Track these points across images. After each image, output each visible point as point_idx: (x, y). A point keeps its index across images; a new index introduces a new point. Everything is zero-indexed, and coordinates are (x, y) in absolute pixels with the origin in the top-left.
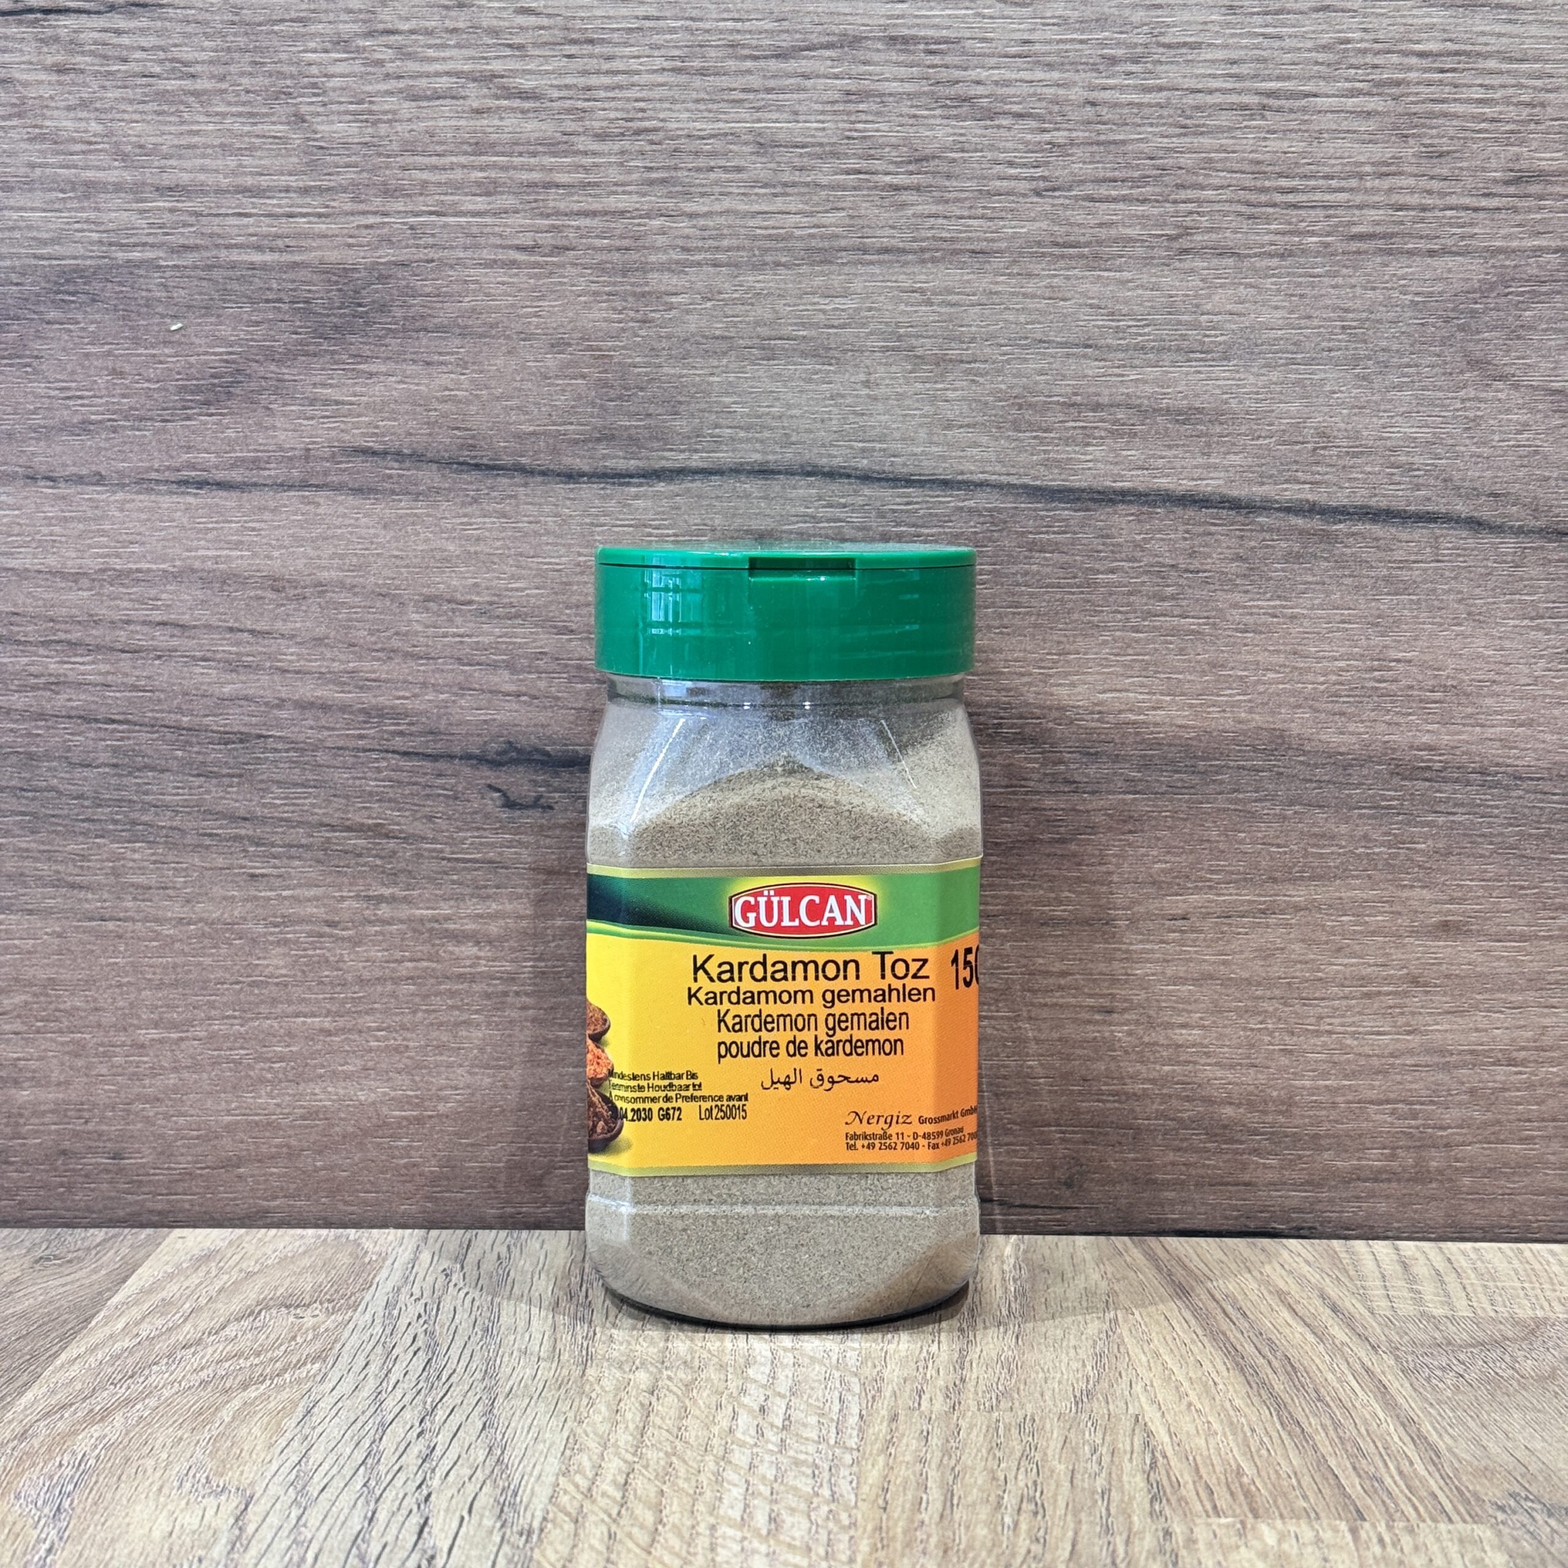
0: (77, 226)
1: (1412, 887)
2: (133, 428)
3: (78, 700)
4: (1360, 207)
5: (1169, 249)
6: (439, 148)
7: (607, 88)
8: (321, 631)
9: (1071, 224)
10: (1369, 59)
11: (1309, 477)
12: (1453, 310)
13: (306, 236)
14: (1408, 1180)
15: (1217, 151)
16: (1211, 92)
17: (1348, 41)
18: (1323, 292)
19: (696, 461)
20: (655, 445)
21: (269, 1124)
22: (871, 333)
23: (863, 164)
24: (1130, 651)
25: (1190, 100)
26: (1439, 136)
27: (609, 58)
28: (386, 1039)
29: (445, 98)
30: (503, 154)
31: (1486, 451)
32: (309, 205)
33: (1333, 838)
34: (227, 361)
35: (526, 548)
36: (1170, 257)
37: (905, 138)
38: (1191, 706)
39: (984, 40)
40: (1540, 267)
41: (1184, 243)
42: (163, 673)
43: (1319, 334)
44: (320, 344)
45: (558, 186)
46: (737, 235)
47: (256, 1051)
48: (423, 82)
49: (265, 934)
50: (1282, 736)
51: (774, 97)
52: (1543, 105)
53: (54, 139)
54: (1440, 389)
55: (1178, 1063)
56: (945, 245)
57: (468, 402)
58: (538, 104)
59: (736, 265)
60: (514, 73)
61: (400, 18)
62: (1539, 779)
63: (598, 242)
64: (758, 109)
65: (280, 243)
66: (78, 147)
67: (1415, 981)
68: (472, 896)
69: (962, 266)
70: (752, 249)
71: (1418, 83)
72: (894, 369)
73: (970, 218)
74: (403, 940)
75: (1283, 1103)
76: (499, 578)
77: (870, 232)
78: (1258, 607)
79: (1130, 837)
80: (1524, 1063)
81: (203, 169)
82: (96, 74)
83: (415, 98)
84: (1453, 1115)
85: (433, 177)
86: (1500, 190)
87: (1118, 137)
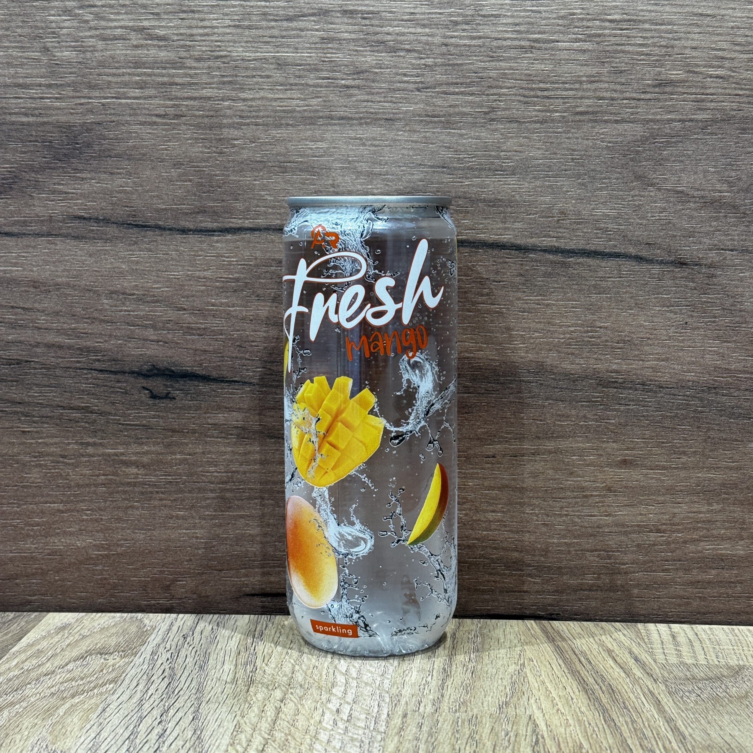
1: (608, 442)
4: (581, 98)
5: (484, 118)
6: (116, 65)
7: (202, 35)
8: (58, 308)
9: (435, 106)
10: (585, 23)
11: (556, 235)
12: (628, 150)
13: (49, 108)
14: (606, 590)
15: (508, 69)
16: (505, 39)
17: (574, 14)
18: (562, 141)
19: (247, 223)
20: (227, 215)
21: (32, 558)
22: (335, 160)
23: (331, 75)
24: (466, 321)
25: (495, 43)
26: (620, 62)
27: (202, 20)
28: (91, 515)
29: (120, 39)
30: (149, 68)
31: (644, 222)
32: (51, 93)
33: (568, 417)
34: (10, 172)
35: (160, 267)
36: (485, 123)
37: (352, 62)
38: (497, 350)
39: (391, 12)
40: (671, 129)
41: (492, 116)
43: (560, 162)
44: (57, 163)
46: (267, 110)
47: (25, 521)
48: (109, 32)
49: (30, 462)
50: (542, 365)
51: (286, 40)
52: (672, 47)
54: (621, 190)
55: (491, 530)
56: (372, 116)
57: (132, 193)
58: (167, 43)
59: (267, 125)
60: (154, 27)
62: (671, 388)
63: (197, 113)
64: (277, 46)
65: (36, 112)
67: (609, 489)
68: (135, 443)
69: (381, 126)
70: (275, 117)
71: (610, 36)
72: (346, 178)
73: (384, 102)
74: (99, 465)
75: (543, 551)
76: (148, 282)
77: (334, 109)
78: (530, 300)
79: (466, 415)
80: (664, 532)
83: (104, 39)
84: (629, 557)
85: (114, 79)
86: (651, 90)
87: (459, 62)
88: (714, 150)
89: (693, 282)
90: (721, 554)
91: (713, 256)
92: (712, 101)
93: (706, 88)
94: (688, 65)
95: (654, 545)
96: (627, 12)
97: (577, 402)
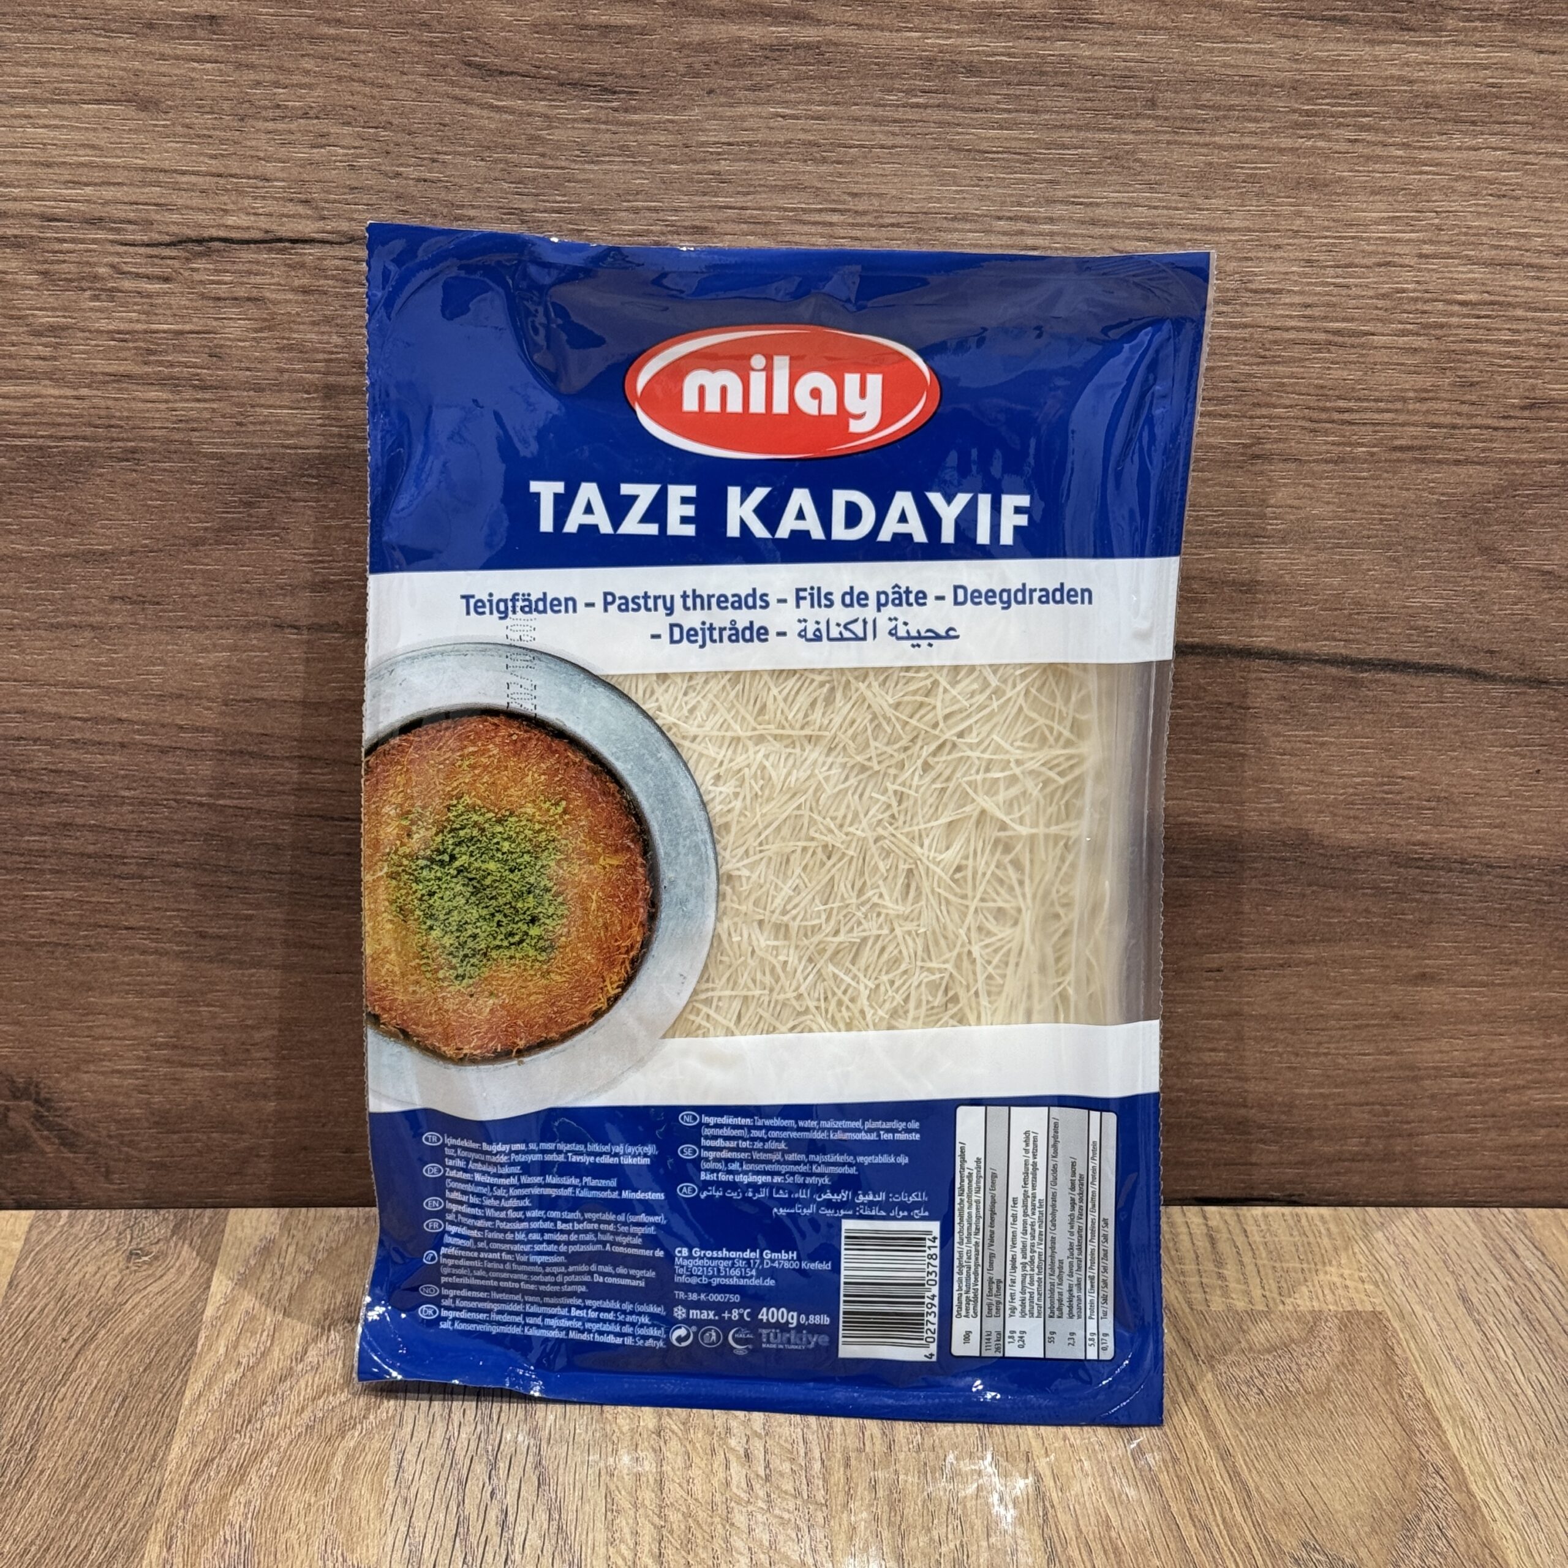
89: (1555, 709)
90: (1556, 1106)
95: (1456, 1095)
96: (1489, 289)
97: (1357, 889)
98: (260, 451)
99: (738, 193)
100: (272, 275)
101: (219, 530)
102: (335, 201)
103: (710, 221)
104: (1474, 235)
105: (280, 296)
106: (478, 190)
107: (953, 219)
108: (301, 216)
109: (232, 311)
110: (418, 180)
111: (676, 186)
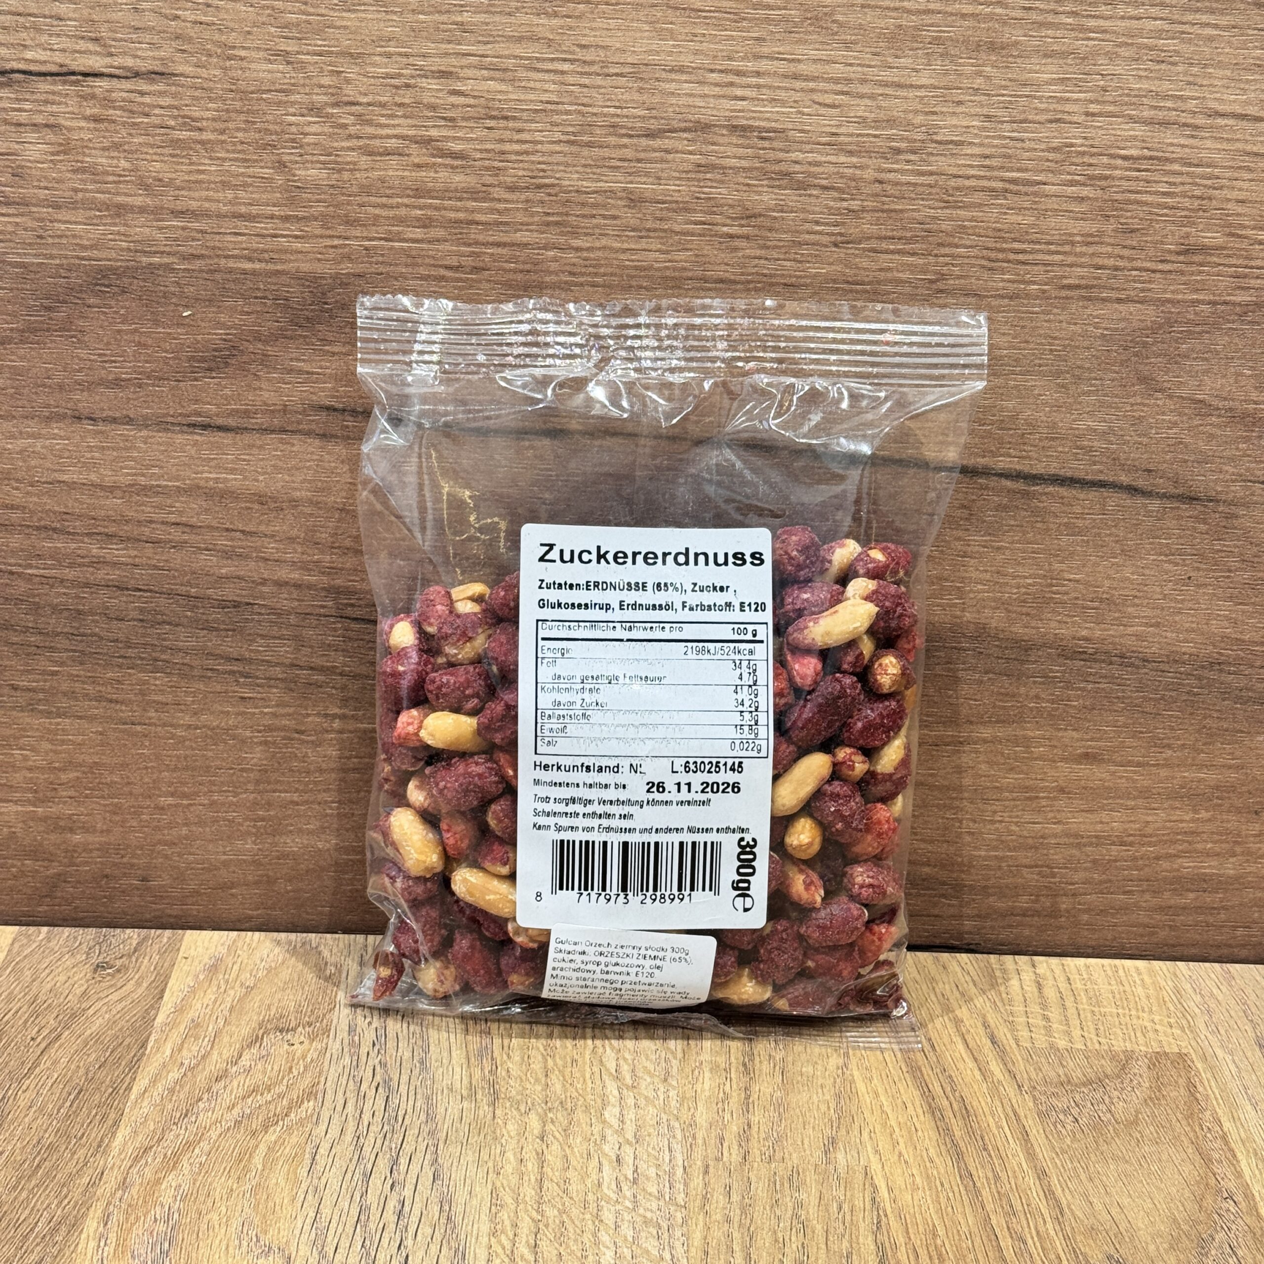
0: (110, 237)
1: (1066, 729)
2: (153, 385)
3: (114, 575)
4: (1071, 266)
5: (928, 289)
6: (388, 192)
7: (518, 153)
8: (294, 532)
9: (857, 268)
10: (1086, 159)
11: (1018, 454)
12: (1131, 341)
13: (286, 251)
14: (1046, 916)
15: (970, 221)
16: (968, 177)
17: (1072, 145)
18: (1039, 324)
21: (254, 861)
23: (707, 218)
25: (953, 183)
26: (1131, 217)
27: (520, 131)
28: (338, 808)
29: (393, 154)
30: (437, 198)
31: (1145, 440)
33: (1014, 696)
34: (225, 340)
36: (929, 295)
37: (740, 200)
39: (802, 131)
40: (1196, 314)
41: (940, 285)
42: (177, 558)
43: (1033, 354)
44: (296, 331)
45: (477, 223)
46: (611, 266)
47: (245, 814)
48: (377, 142)
49: (251, 737)
50: (984, 628)
51: (643, 165)
52: (1210, 199)
53: (91, 171)
54: (1116, 396)
56: (765, 279)
58: (464, 162)
59: (609, 287)
60: (447, 138)
61: (360, 93)
62: (1160, 662)
63: (506, 266)
64: (630, 174)
65: (266, 256)
66: (111, 178)
67: (1062, 790)
69: (777, 295)
70: (621, 276)
71: (1121, 178)
73: (784, 260)
74: (351, 744)
75: (965, 866)
77: (710, 267)
78: (974, 540)
80: (1131, 844)
81: (207, 199)
82: (124, 124)
83: (370, 153)
84: (1080, 875)
85: (384, 213)
86: (1173, 258)
87: (897, 207)
88: (1253, 346)
89: (1205, 523)
90: (1203, 874)
91: (1237, 488)
92: (1258, 278)
93: (1252, 259)
94: (1230, 225)
95: (1116, 861)
96: (1149, 145)
97: (1028, 678)
98: (58, 262)
99: (479, 42)
100: (66, 104)
101: (23, 331)
102: (121, 40)
103: (454, 66)
104: (1136, 96)
105: (75, 124)
106: (249, 33)
107: (670, 71)
108: (91, 53)
109: (32, 136)
110: (195, 22)
111: (425, 34)
